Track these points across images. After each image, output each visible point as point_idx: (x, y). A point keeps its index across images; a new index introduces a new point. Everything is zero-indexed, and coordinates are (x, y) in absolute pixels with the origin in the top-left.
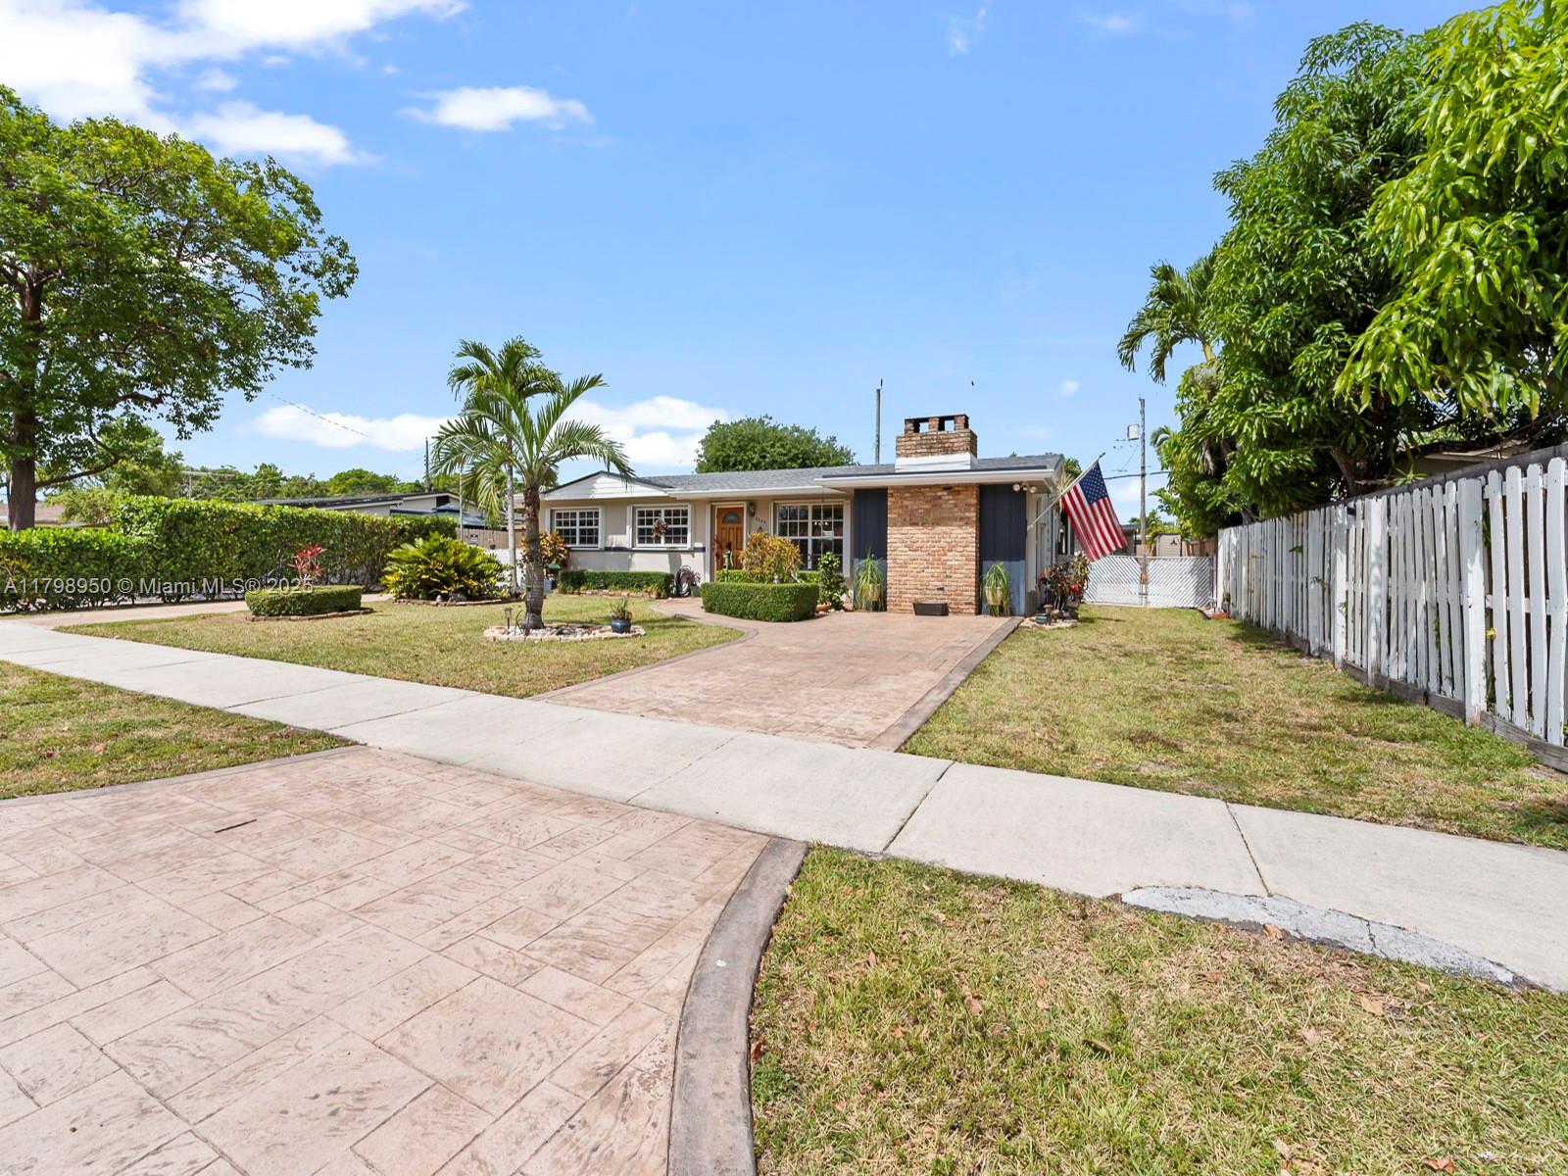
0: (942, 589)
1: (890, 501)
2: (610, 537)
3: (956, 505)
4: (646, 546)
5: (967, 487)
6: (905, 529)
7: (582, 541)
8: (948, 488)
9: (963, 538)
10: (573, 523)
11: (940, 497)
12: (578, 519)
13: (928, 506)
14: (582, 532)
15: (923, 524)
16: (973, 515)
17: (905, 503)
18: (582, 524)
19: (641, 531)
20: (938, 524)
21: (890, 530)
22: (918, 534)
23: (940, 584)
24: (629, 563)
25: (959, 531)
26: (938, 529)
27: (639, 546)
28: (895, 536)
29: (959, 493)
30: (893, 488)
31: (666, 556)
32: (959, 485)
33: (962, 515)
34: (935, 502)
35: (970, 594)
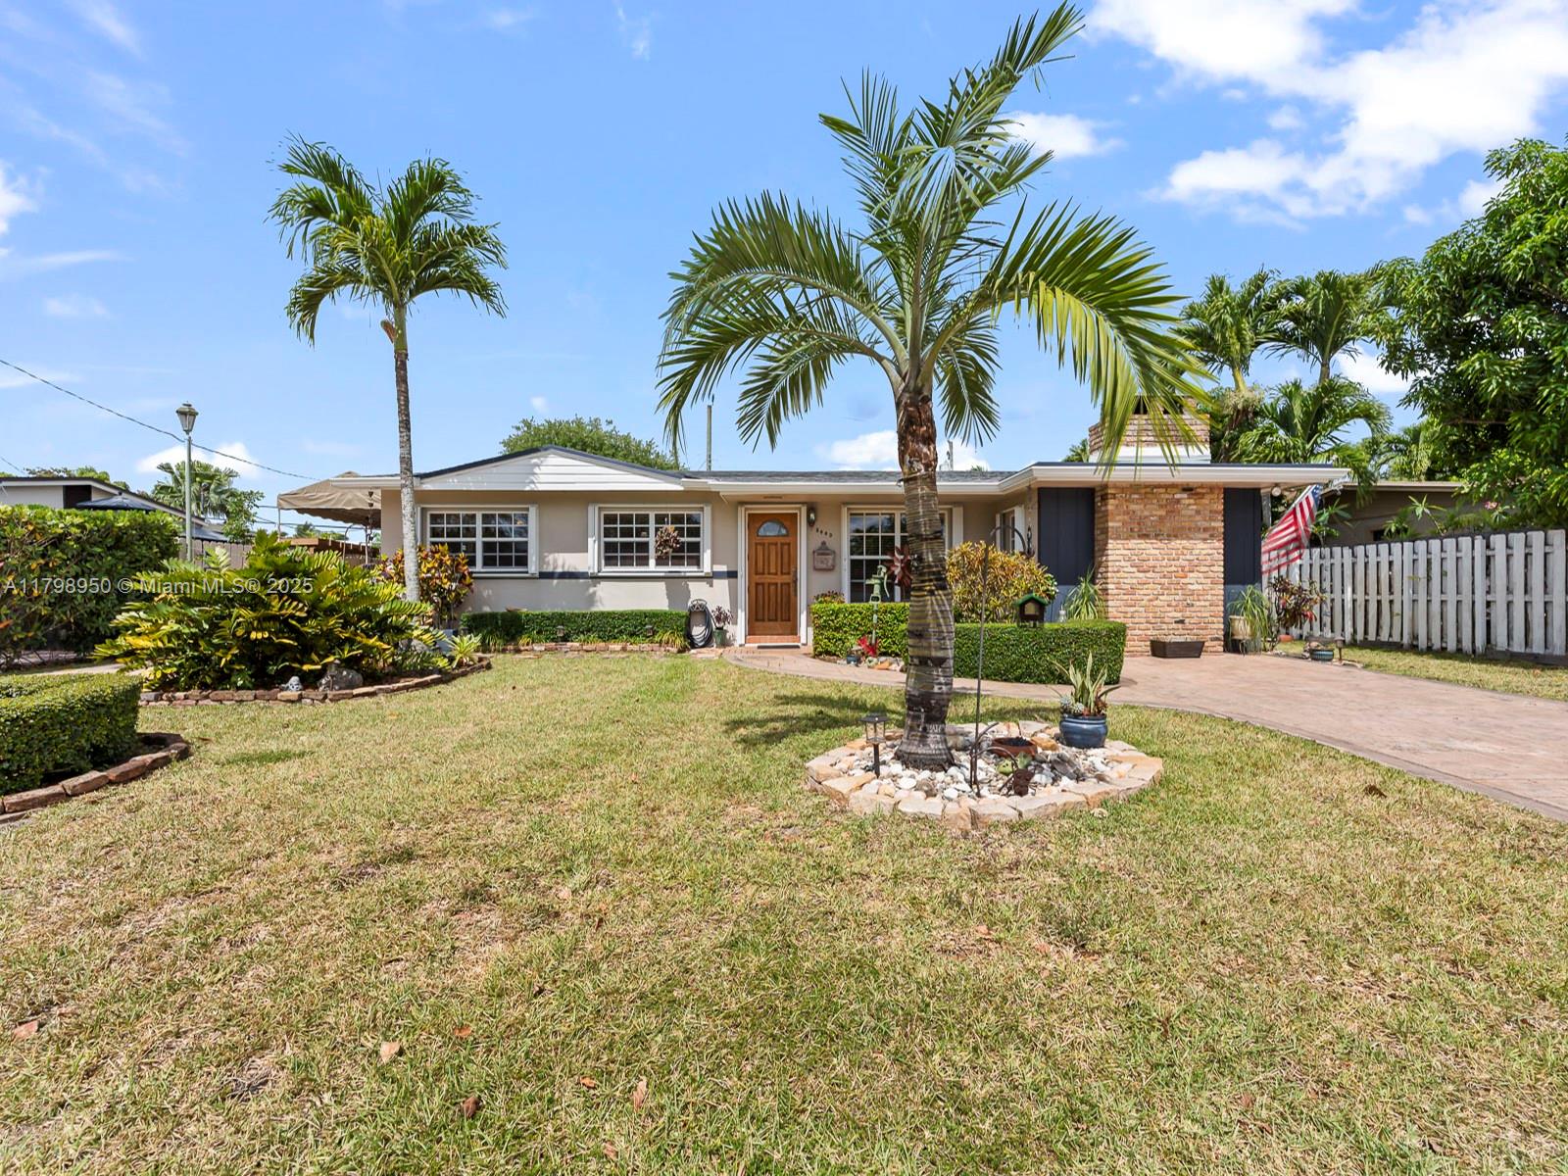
0: (1182, 622)
1: (1111, 504)
2: (551, 558)
3: (1198, 512)
4: (619, 570)
5: (1212, 488)
6: (1133, 543)
7: (488, 561)
8: (1188, 489)
9: (1208, 553)
10: (470, 532)
11: (1178, 501)
12: (479, 526)
13: (1163, 513)
14: (488, 547)
15: (1156, 536)
16: (1219, 525)
17: (1133, 507)
18: (487, 532)
19: (609, 547)
20: (1176, 537)
21: (1111, 544)
22: (1150, 548)
23: (1179, 615)
24: (591, 600)
25: (1201, 545)
26: (1177, 543)
27: (608, 570)
28: (1119, 554)
29: (1202, 496)
30: (1115, 486)
31: (661, 586)
32: (1202, 486)
33: (1207, 525)
34: (1172, 508)
35: (1218, 628)
